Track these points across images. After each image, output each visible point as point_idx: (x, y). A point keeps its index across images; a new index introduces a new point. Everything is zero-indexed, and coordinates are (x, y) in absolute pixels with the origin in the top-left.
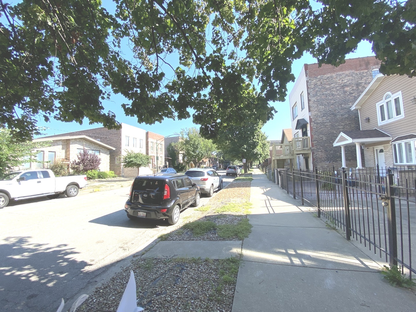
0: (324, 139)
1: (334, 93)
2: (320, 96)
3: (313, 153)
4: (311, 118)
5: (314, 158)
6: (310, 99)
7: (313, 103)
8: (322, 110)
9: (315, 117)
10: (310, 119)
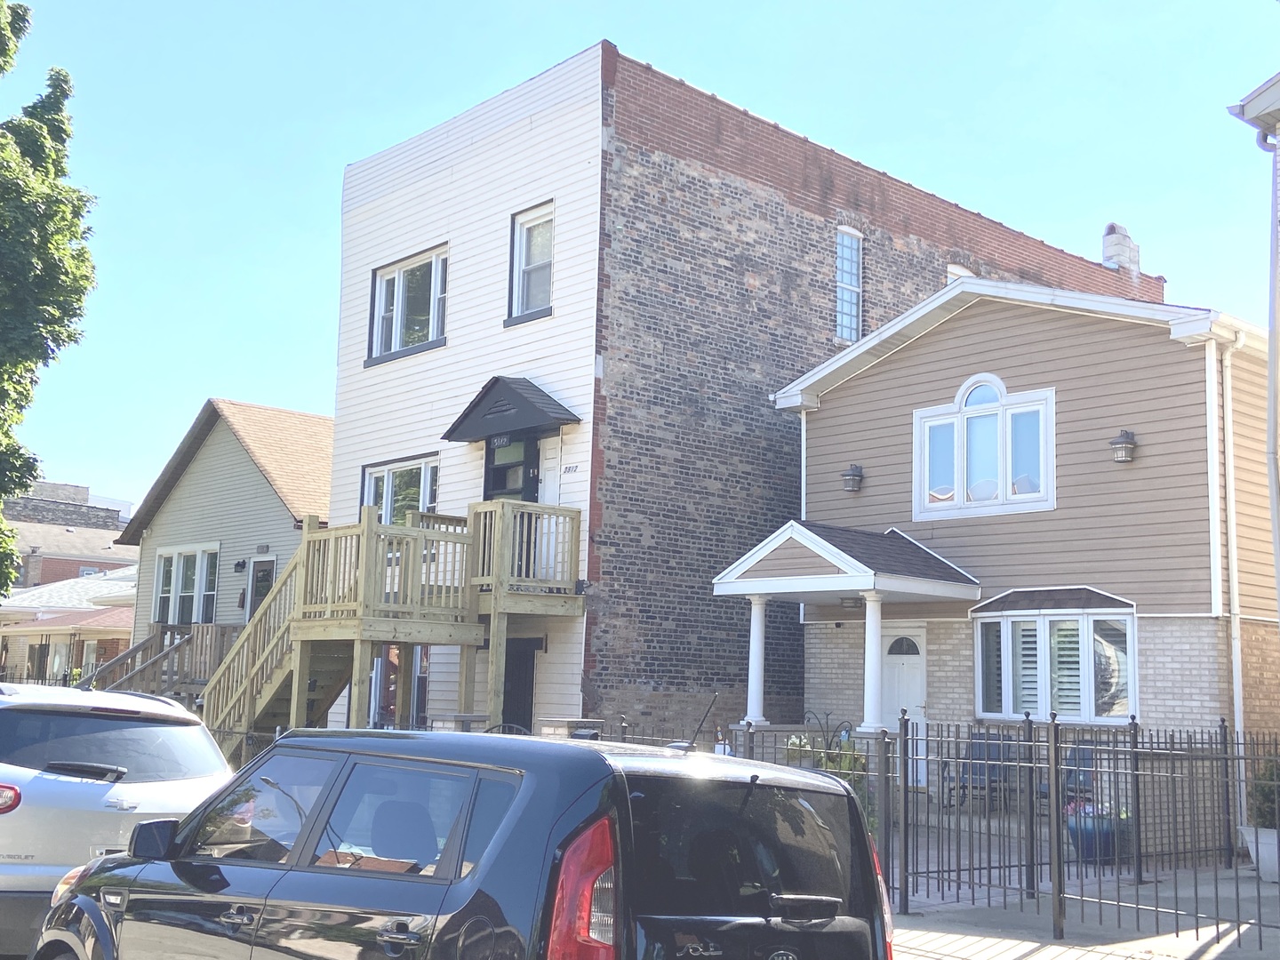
0: (646, 541)
1: (705, 279)
2: (652, 273)
3: (591, 622)
4: (603, 393)
5: (593, 650)
6: (608, 270)
7: (617, 303)
8: (651, 362)
9: (621, 393)
10: (599, 400)
